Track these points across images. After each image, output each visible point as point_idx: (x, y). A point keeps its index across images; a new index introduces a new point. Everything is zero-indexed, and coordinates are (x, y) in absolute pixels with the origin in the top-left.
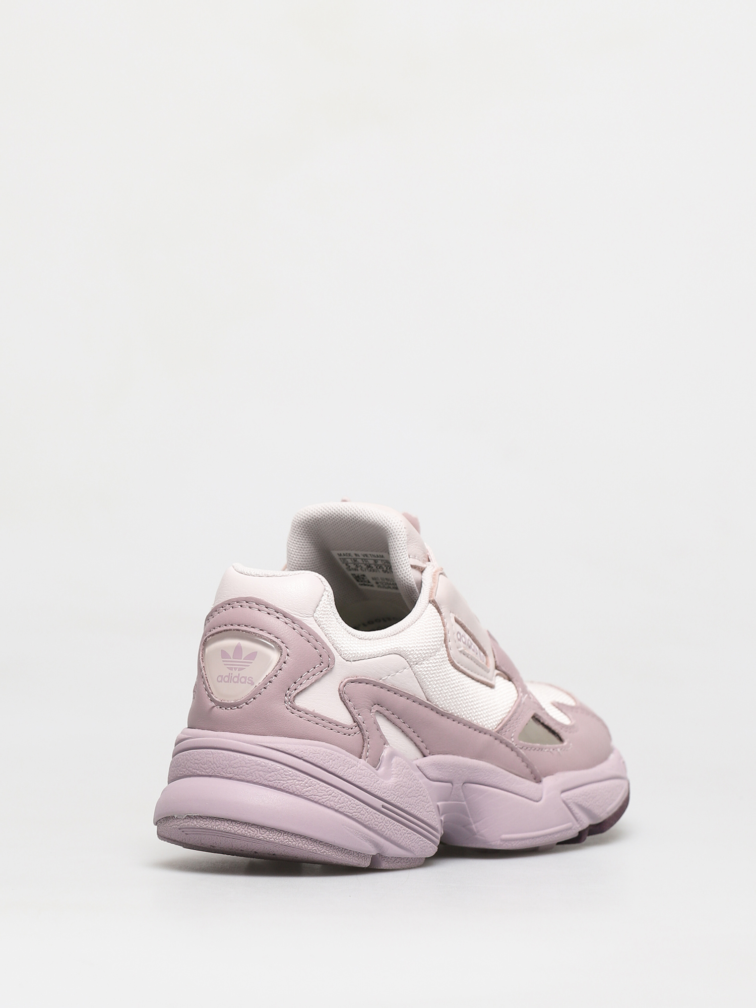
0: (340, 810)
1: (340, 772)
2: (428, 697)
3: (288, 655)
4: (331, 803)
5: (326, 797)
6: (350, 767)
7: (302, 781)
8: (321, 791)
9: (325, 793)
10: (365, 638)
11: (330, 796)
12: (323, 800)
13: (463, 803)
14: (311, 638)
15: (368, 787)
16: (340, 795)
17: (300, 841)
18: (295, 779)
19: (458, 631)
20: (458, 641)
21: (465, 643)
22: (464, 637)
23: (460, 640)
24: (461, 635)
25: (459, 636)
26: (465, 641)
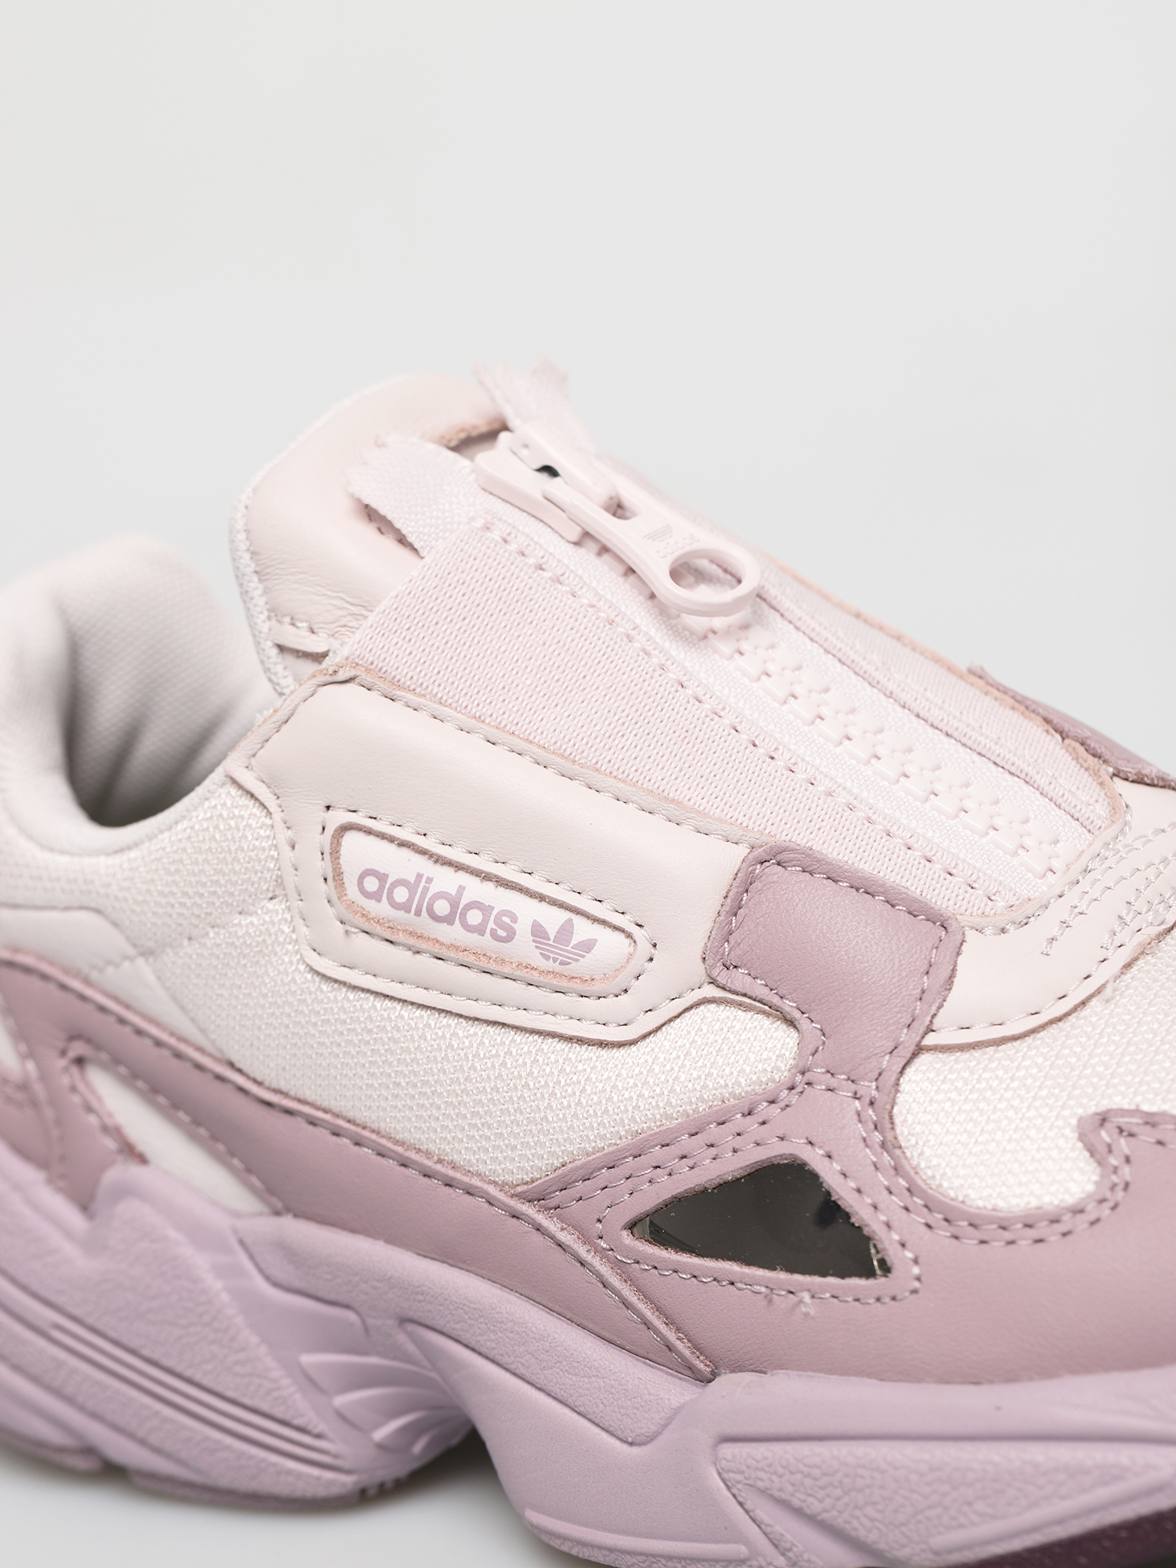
19: (368, 868)
20: (363, 898)
21: (405, 907)
22: (412, 888)
23: (376, 896)
24: (390, 881)
25: (371, 884)
26: (410, 900)
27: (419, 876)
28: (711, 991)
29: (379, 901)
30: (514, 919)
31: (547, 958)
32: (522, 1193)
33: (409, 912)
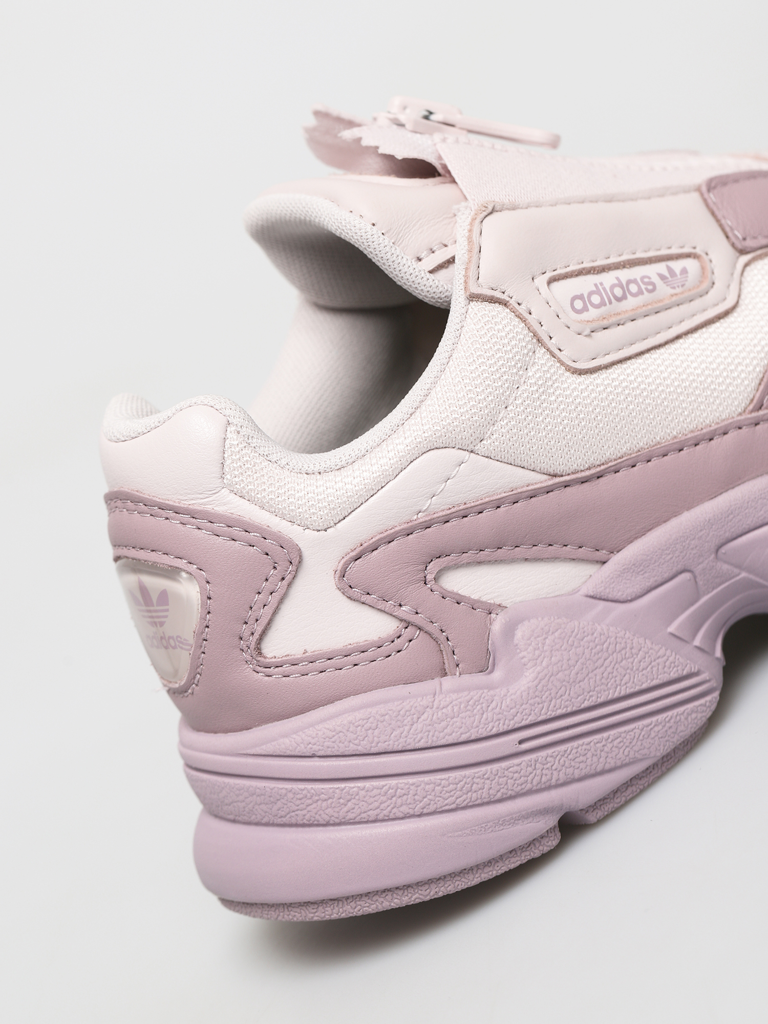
0: (425, 811)
1: (396, 743)
2: (551, 471)
3: (208, 582)
4: (402, 809)
5: (386, 804)
6: (415, 720)
7: (330, 798)
8: (372, 800)
9: (382, 798)
10: (351, 461)
11: (394, 799)
12: (385, 812)
13: (738, 578)
14: (236, 532)
15: (468, 735)
16: (412, 787)
17: (382, 899)
18: (318, 800)
19: (572, 296)
20: (579, 315)
21: (603, 304)
22: (598, 292)
23: (585, 309)
24: (586, 296)
25: (579, 304)
26: (602, 298)
27: (596, 285)
28: (745, 259)
29: (588, 310)
30: (649, 278)
31: (674, 288)
32: (754, 407)
33: (605, 305)
